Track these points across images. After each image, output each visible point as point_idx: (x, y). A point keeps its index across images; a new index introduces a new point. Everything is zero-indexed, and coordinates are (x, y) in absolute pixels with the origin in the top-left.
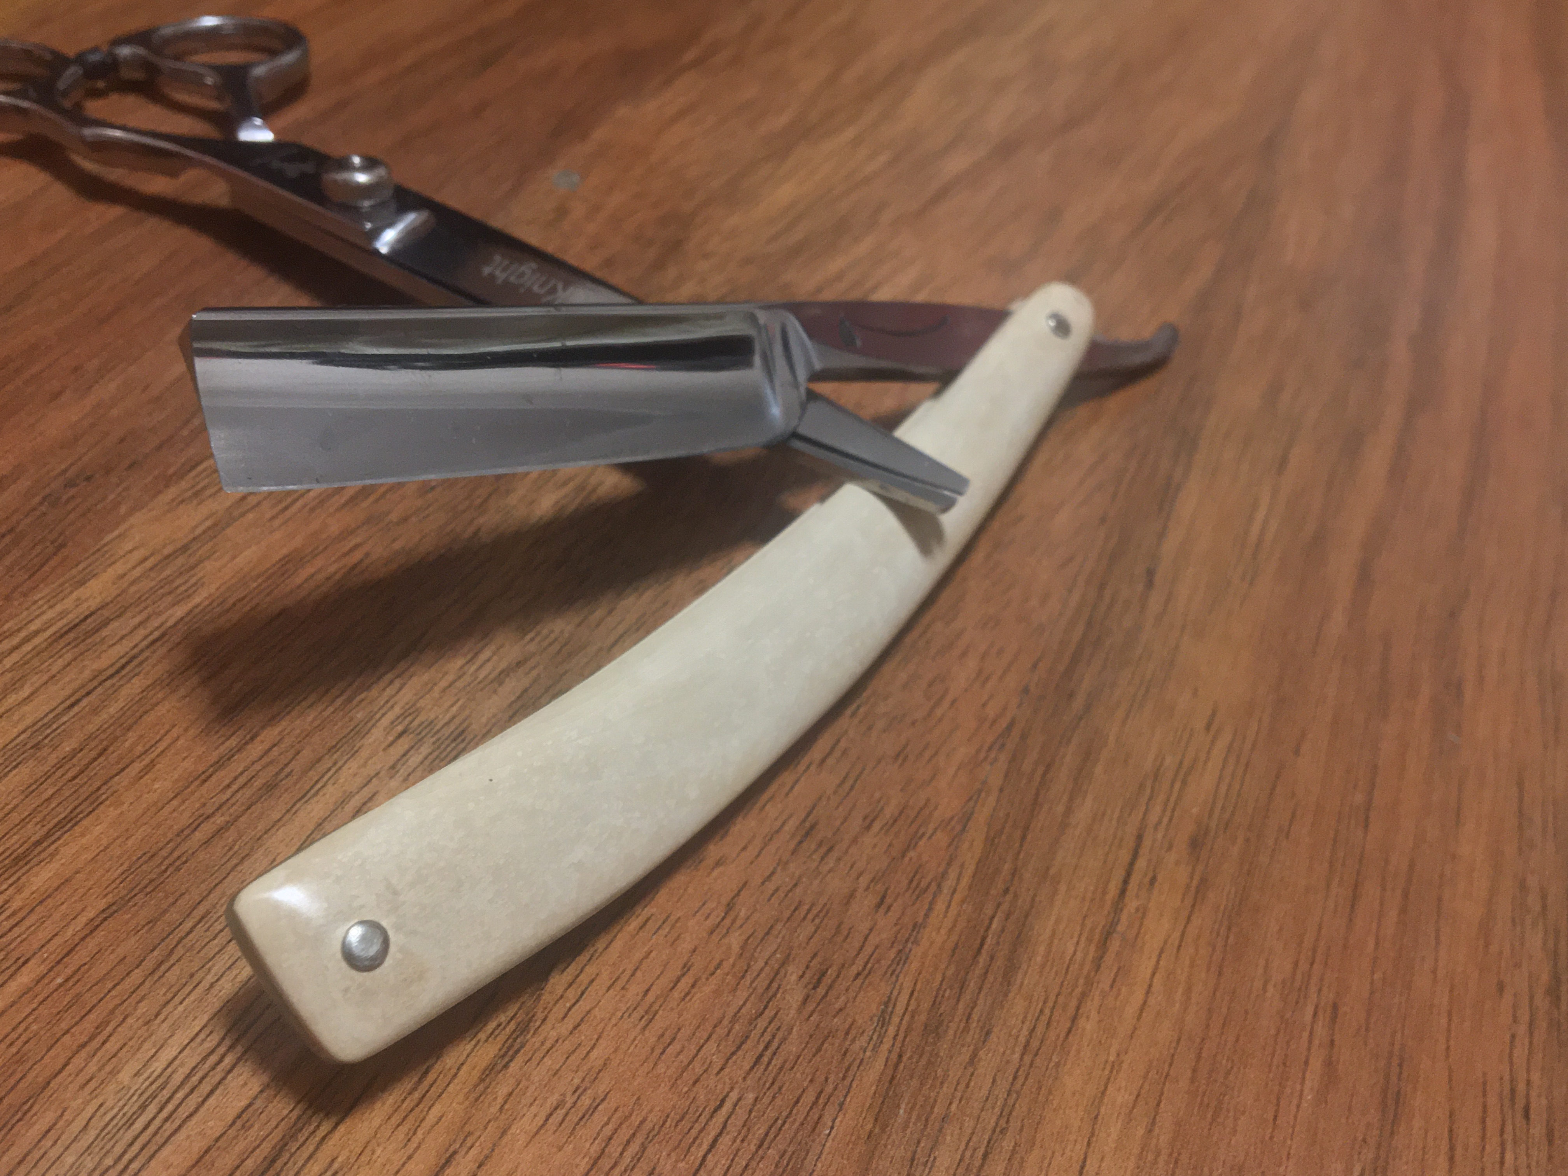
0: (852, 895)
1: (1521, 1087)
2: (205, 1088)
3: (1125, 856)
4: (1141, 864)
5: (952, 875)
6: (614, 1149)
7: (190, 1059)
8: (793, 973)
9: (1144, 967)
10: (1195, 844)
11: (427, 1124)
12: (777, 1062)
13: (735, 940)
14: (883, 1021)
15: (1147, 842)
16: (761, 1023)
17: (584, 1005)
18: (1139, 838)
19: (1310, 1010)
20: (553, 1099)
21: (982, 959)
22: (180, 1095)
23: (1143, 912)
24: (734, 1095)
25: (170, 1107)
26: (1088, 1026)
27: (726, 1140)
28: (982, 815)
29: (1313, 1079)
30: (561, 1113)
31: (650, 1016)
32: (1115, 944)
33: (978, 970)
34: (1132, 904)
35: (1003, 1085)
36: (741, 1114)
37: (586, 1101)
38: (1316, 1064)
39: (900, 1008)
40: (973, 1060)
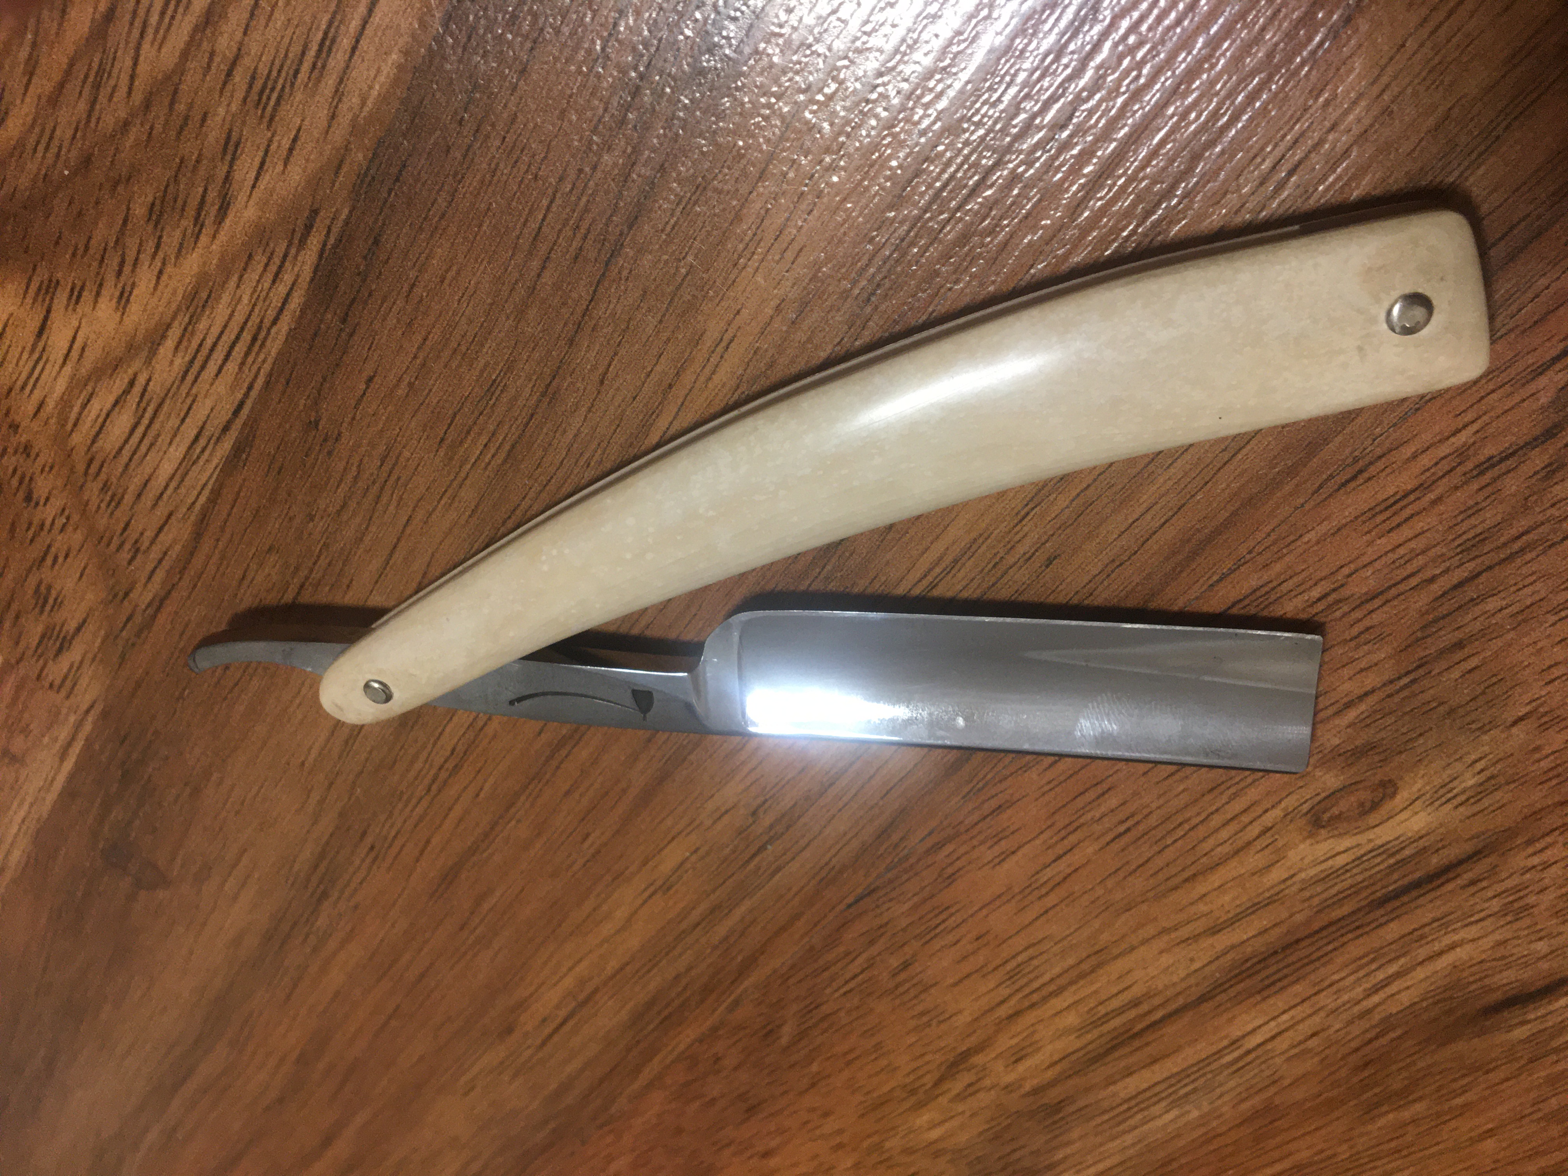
0: (736, 1069)
1: (368, 861)
2: (1148, 1094)
3: (556, 1038)
4: (547, 1031)
5: (668, 1061)
6: (912, 993)
7: (1156, 1110)
8: (784, 1041)
9: (569, 982)
10: (509, 1030)
11: (1020, 1037)
12: (808, 1002)
13: (815, 1067)
14: (736, 1003)
15: (539, 1041)
16: (810, 1023)
17: (914, 1065)
18: (544, 1043)
19: (478, 932)
20: (944, 1027)
21: (666, 1013)
22: (1163, 1095)
23: (558, 1007)
24: (836, 995)
25: (1170, 1091)
26: (613, 965)
27: (848, 976)
28: (636, 1085)
29: (492, 900)
30: (941, 1018)
31: (878, 1046)
32: (581, 997)
33: (670, 1009)
34: (562, 1013)
35: (676, 952)
36: (835, 985)
37: (925, 1019)
38: (486, 906)
39: (725, 1005)
40: (689, 969)
